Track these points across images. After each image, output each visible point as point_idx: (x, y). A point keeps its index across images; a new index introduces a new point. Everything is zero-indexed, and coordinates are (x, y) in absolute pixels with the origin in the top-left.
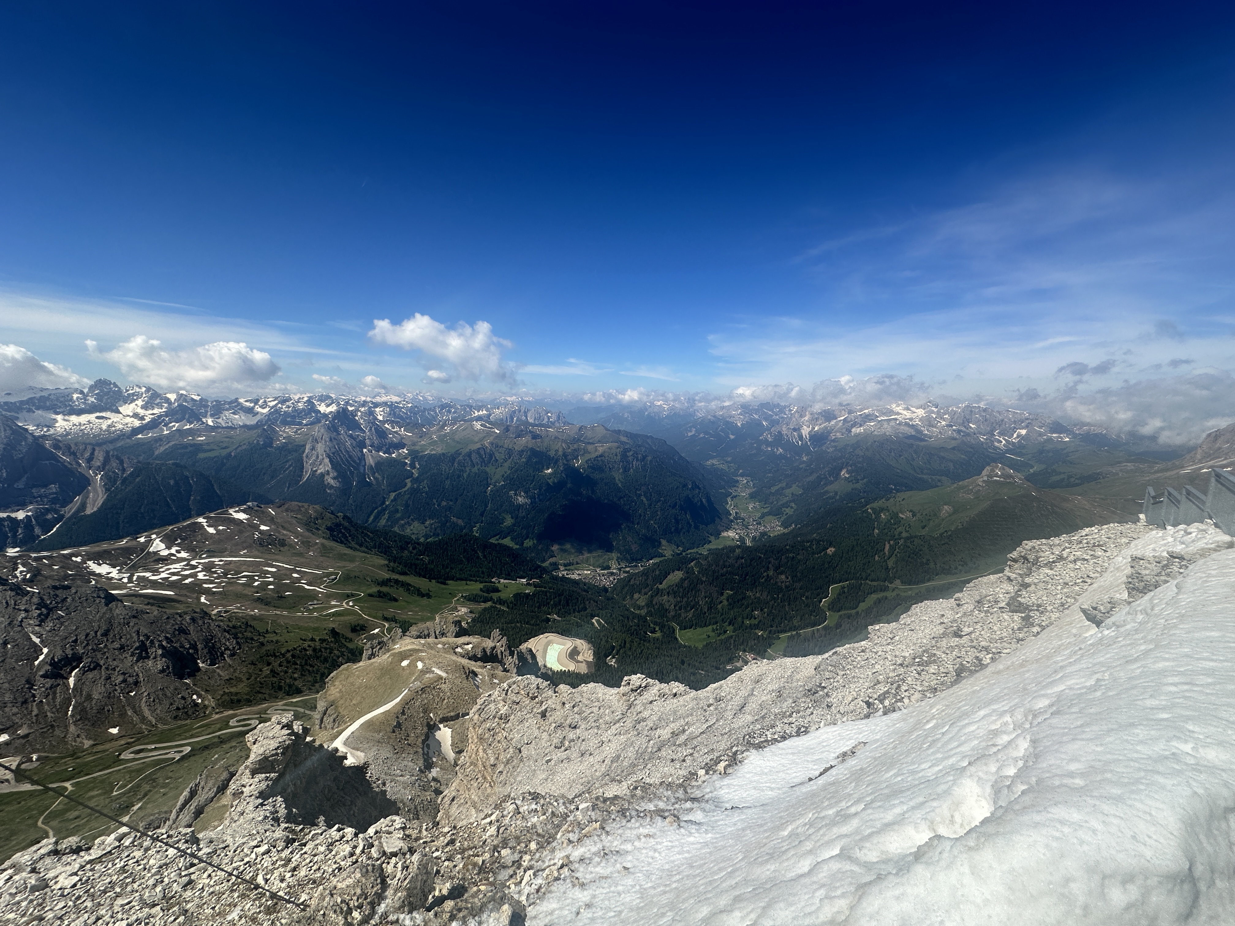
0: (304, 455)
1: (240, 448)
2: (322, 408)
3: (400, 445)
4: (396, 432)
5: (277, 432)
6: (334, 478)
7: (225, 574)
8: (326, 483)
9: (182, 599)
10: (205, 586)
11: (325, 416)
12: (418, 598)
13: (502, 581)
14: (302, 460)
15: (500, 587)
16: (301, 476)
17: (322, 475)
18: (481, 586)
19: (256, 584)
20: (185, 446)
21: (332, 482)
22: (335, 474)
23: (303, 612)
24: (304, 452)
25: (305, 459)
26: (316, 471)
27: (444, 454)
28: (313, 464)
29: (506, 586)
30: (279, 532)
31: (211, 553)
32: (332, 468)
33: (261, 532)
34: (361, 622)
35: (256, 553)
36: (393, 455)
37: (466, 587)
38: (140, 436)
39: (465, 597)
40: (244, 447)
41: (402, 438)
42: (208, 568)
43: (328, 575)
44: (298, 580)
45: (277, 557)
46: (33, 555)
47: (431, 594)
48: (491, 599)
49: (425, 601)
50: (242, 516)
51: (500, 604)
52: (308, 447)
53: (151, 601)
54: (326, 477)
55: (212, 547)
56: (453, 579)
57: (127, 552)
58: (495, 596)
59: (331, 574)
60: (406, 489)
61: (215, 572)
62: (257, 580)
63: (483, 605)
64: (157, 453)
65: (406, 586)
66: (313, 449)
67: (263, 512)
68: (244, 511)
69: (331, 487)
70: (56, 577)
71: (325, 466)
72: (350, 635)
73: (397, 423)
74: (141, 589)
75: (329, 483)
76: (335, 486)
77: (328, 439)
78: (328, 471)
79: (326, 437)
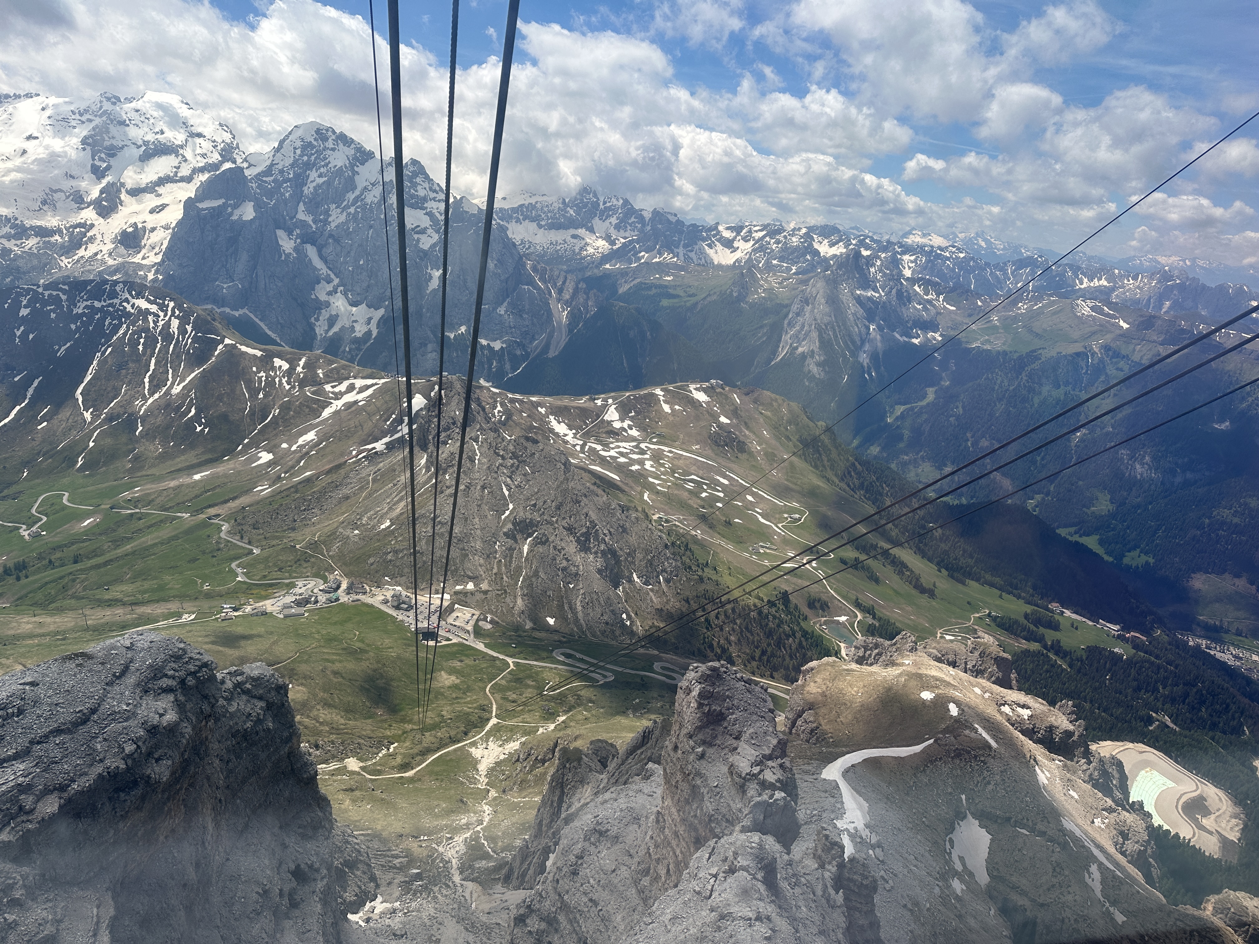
0: (786, 322)
1: (709, 299)
2: (825, 249)
3: (929, 325)
4: (929, 302)
5: (756, 280)
6: (818, 364)
7: (673, 471)
8: (806, 369)
9: (626, 489)
10: (651, 479)
11: (826, 260)
12: (914, 592)
13: (1067, 613)
14: (782, 329)
15: (1064, 624)
16: (774, 353)
17: (803, 356)
18: (1029, 609)
19: (704, 495)
20: (650, 287)
21: (815, 369)
22: (823, 358)
23: (751, 554)
24: (786, 316)
25: (785, 327)
26: (796, 348)
27: (1005, 353)
28: (794, 337)
29: (1074, 626)
30: (741, 432)
31: (663, 439)
32: (820, 348)
33: (720, 425)
34: (824, 597)
35: (709, 452)
36: (916, 341)
37: (999, 602)
38: (608, 266)
39: (994, 619)
40: (714, 297)
41: (939, 313)
42: (657, 457)
43: (792, 511)
44: (751, 506)
45: (732, 465)
46: (510, 396)
47: (936, 592)
48: (1040, 639)
49: (924, 600)
50: (701, 397)
51: (1056, 654)
52: (795, 308)
53: (598, 482)
54: (809, 361)
55: (664, 431)
56: (977, 580)
57: (584, 413)
58: (1050, 635)
59: (795, 510)
60: (924, 403)
61: (663, 465)
62: (705, 491)
63: (1024, 645)
64: (621, 291)
65: (900, 566)
66: (800, 312)
67: (727, 398)
68: (705, 391)
69: (812, 378)
70: (523, 426)
71: (810, 343)
72: (805, 610)
73: (935, 285)
74: (591, 464)
75: (809, 371)
76: (818, 376)
77: (824, 301)
78: (813, 351)
79: (822, 297)
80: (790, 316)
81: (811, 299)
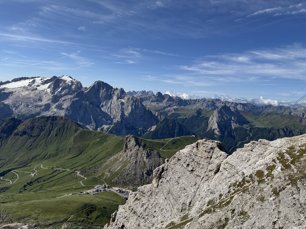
0: (209, 121)
1: (190, 116)
8: (215, 133)
14: (208, 123)
16: (207, 129)
17: (214, 130)
20: (175, 114)
21: (217, 133)
22: (219, 130)
24: (209, 120)
25: (209, 122)
26: (212, 128)
28: (211, 125)
32: (218, 127)
52: (211, 118)
60: (246, 141)
64: (168, 115)
69: (217, 135)
71: (215, 126)
77: (218, 116)
78: (216, 128)
79: (217, 115)
80: (210, 120)
81: (215, 116)
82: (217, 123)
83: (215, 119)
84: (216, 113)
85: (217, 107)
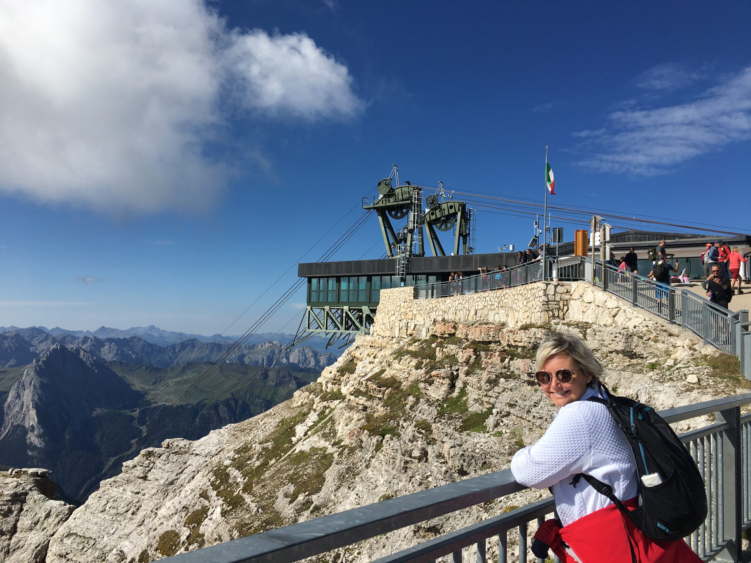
0: (6, 405)
6: (39, 436)
8: (28, 442)
17: (25, 432)
21: (37, 442)
22: (41, 430)
24: (6, 400)
25: (5, 409)
26: (18, 426)
27: (182, 406)
28: (15, 417)
32: (39, 423)
52: (12, 394)
54: (30, 434)
66: (18, 396)
69: (34, 448)
71: (30, 420)
75: (31, 443)
76: (39, 446)
77: (37, 385)
78: (33, 426)
79: (36, 381)
80: (9, 400)
81: (27, 386)
82: (36, 407)
83: (28, 396)
84: (32, 373)
85: (36, 355)
